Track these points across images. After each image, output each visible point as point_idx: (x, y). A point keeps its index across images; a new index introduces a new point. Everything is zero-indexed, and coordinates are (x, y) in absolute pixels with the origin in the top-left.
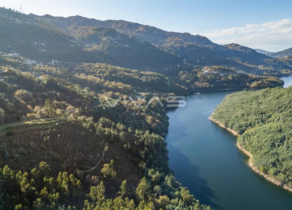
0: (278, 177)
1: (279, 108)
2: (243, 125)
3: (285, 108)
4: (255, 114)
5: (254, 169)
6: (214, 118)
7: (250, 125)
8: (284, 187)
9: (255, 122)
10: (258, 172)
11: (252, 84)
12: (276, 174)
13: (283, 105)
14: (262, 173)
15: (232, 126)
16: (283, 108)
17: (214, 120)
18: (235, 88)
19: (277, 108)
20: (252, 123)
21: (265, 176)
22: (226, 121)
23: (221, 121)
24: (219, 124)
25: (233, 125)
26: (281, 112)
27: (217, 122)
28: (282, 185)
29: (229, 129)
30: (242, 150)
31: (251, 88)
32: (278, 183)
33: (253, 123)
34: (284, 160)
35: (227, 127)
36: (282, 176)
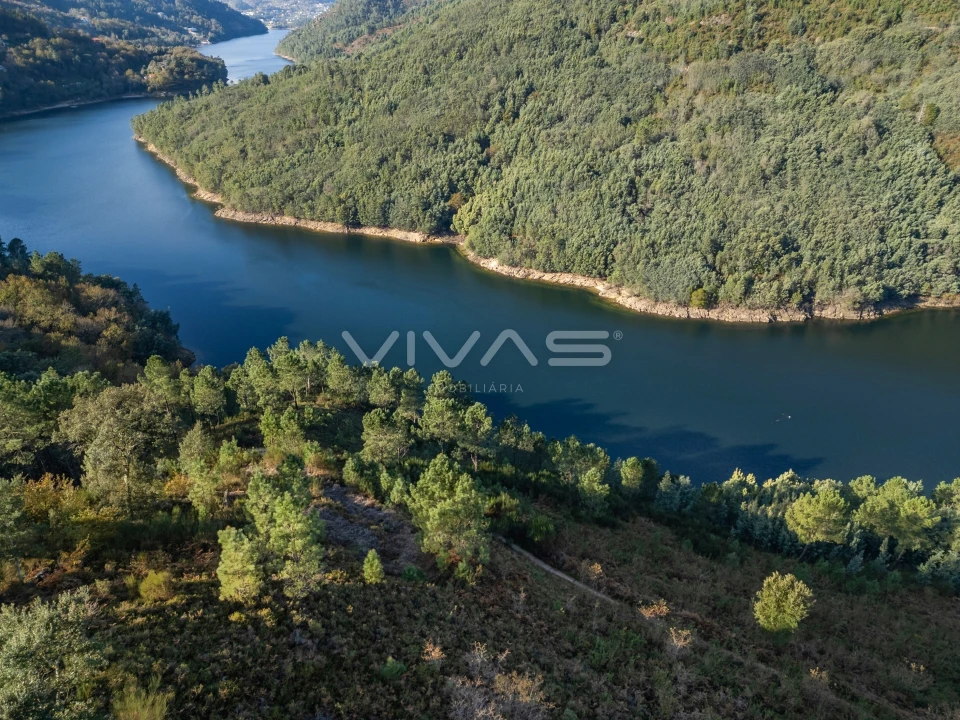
0: (757, 299)
1: (485, 107)
2: (429, 196)
3: (502, 102)
4: (435, 145)
5: (661, 310)
6: (254, 212)
7: (453, 189)
8: (779, 319)
9: (464, 172)
10: (680, 313)
11: (146, 73)
12: (748, 290)
13: (488, 96)
14: (696, 312)
15: (383, 215)
16: (497, 107)
17: (265, 219)
18: (93, 98)
19: (479, 112)
20: (455, 177)
21: (713, 315)
22: (341, 202)
23: (312, 208)
24: (302, 224)
25: (386, 207)
26: (516, 115)
27: (288, 220)
28: (775, 318)
29: (370, 231)
30: (531, 277)
31: (153, 90)
32: (764, 317)
33: (458, 181)
34: (717, 247)
35: (358, 225)
36: (766, 291)
